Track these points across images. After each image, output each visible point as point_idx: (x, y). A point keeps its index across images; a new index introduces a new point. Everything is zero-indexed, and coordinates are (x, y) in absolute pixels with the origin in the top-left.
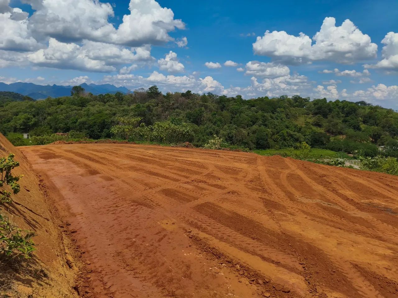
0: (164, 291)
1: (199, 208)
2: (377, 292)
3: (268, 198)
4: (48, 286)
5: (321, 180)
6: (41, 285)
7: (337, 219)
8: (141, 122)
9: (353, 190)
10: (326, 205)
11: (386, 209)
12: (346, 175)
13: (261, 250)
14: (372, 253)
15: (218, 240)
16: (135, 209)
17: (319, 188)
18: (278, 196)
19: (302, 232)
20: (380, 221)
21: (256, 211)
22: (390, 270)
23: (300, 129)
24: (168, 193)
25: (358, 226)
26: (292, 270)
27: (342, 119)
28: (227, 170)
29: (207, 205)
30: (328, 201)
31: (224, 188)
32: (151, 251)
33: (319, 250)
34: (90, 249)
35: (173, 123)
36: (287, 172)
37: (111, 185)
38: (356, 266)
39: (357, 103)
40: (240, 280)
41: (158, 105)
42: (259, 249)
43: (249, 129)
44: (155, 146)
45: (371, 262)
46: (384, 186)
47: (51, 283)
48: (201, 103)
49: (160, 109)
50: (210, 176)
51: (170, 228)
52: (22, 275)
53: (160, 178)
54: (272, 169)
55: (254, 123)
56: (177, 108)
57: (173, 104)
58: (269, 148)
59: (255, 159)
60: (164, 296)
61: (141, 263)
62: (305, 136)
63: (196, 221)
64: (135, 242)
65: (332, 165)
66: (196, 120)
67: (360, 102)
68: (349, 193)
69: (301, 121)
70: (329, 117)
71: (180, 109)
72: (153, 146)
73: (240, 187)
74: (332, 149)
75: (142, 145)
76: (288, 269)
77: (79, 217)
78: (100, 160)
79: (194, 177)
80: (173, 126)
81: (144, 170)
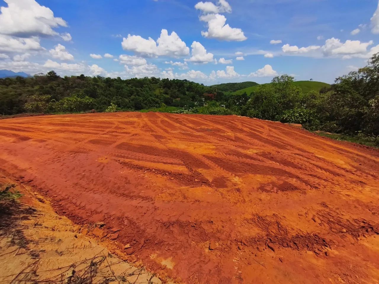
0: (117, 195)
1: (119, 147)
2: (215, 164)
3: (156, 134)
4: (42, 216)
5: (177, 121)
6: (36, 217)
7: (190, 138)
8: (51, 98)
9: (192, 124)
10: (183, 132)
11: (207, 130)
12: (187, 117)
13: (161, 160)
14: (208, 149)
15: (137, 161)
16: (75, 156)
17: (178, 125)
18: (160, 132)
19: (178, 147)
20: (207, 135)
21: (152, 142)
22: (217, 154)
23: (158, 96)
24: (93, 142)
25: (200, 139)
26: (179, 164)
27: (177, 89)
28: (126, 123)
29: (123, 144)
30: (184, 130)
31: (129, 133)
32: (99, 177)
33: (187, 153)
34: (51, 188)
35: (78, 98)
36: (160, 119)
37: (47, 145)
38: (204, 156)
39: (183, 80)
40: (157, 176)
41: (59, 86)
42: (160, 159)
43: (129, 98)
44: (69, 115)
45: (209, 153)
46: (204, 120)
47: (42, 213)
48: (93, 83)
49: (62, 89)
50: (117, 128)
51: (105, 161)
52: (17, 215)
53: (84, 134)
54: (151, 119)
55: (132, 95)
56: (76, 87)
57: (72, 85)
58: (143, 109)
59: (140, 115)
60: (118, 197)
61: (95, 185)
62: (160, 100)
63: (120, 154)
64: (85, 175)
65: (179, 113)
66: (93, 95)
67: (184, 80)
68: (191, 125)
69: (157, 92)
70: (171, 89)
71: (78, 88)
72: (67, 115)
73: (138, 131)
74: (175, 106)
75: (59, 115)
76: (177, 165)
77: (29, 171)
78: (26, 129)
79: (108, 130)
80: (79, 99)
81: (69, 131)
